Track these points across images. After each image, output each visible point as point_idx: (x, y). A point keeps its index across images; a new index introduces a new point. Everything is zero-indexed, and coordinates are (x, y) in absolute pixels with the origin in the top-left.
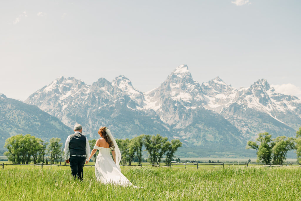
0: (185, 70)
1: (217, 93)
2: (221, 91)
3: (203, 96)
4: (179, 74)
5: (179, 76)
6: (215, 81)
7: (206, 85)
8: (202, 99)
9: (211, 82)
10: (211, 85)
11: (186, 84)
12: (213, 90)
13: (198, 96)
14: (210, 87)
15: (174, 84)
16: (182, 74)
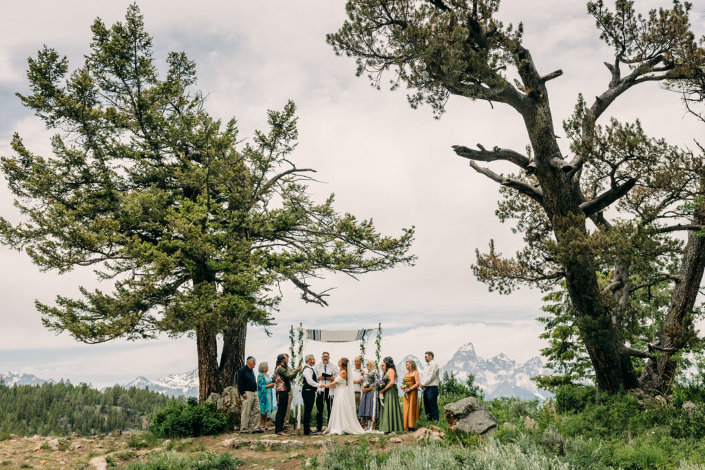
0: (469, 348)
1: (500, 369)
2: (504, 368)
3: (483, 373)
4: (463, 352)
5: (464, 354)
6: (499, 358)
7: (490, 361)
8: (482, 376)
9: (495, 359)
10: (495, 361)
11: (469, 362)
12: (497, 367)
13: (479, 373)
14: (494, 363)
15: (459, 361)
16: (466, 352)
